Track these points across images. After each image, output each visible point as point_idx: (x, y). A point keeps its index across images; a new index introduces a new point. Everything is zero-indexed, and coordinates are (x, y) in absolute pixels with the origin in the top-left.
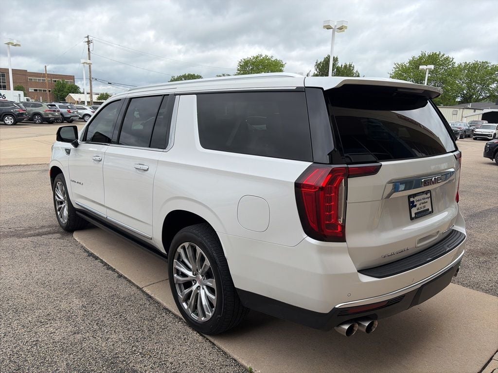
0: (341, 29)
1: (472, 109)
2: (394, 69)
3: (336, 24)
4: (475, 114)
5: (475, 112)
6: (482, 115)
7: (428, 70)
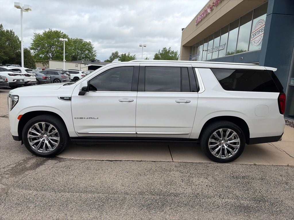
0: (27, 10)
1: (84, 64)
2: (34, 37)
3: (23, 6)
4: (85, 66)
5: (85, 65)
6: (88, 67)
7: (64, 42)
